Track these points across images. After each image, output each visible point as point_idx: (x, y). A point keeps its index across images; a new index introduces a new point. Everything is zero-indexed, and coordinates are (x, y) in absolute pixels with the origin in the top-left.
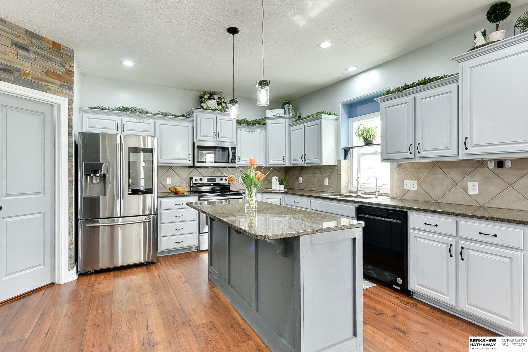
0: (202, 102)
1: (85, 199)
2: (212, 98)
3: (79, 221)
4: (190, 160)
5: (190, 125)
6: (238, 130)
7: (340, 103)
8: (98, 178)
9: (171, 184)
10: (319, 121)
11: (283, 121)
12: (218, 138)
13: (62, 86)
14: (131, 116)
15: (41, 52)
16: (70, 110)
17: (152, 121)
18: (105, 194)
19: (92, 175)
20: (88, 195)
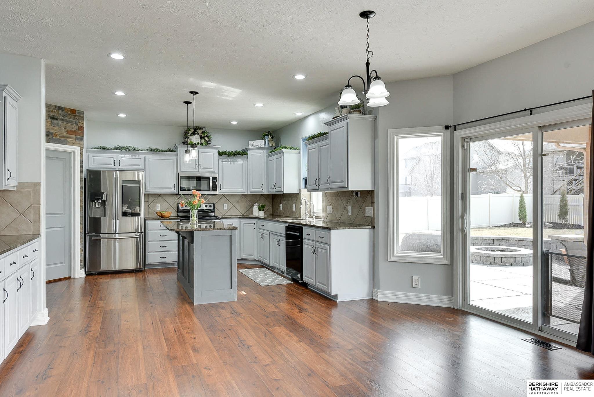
0: (186, 137)
1: (90, 219)
2: (196, 133)
3: (87, 235)
4: (174, 189)
5: (175, 158)
6: (220, 161)
7: (301, 139)
8: (100, 204)
9: (160, 209)
10: (281, 154)
11: (262, 151)
12: (200, 169)
13: (76, 139)
14: (125, 154)
15: (64, 118)
16: (81, 155)
17: (142, 156)
18: (105, 216)
19: (96, 201)
20: (93, 216)
